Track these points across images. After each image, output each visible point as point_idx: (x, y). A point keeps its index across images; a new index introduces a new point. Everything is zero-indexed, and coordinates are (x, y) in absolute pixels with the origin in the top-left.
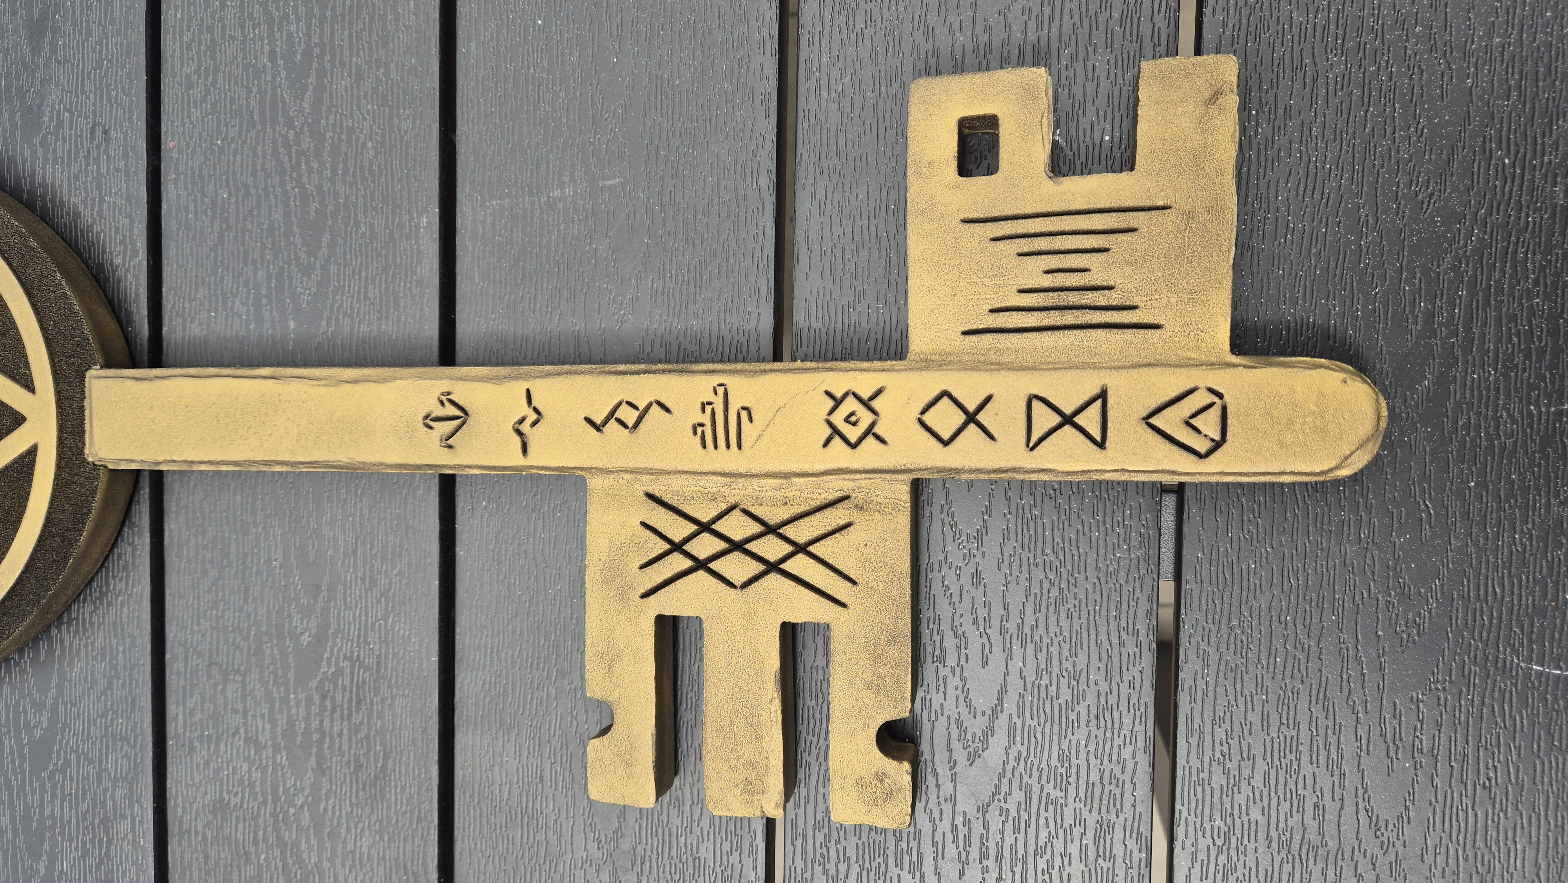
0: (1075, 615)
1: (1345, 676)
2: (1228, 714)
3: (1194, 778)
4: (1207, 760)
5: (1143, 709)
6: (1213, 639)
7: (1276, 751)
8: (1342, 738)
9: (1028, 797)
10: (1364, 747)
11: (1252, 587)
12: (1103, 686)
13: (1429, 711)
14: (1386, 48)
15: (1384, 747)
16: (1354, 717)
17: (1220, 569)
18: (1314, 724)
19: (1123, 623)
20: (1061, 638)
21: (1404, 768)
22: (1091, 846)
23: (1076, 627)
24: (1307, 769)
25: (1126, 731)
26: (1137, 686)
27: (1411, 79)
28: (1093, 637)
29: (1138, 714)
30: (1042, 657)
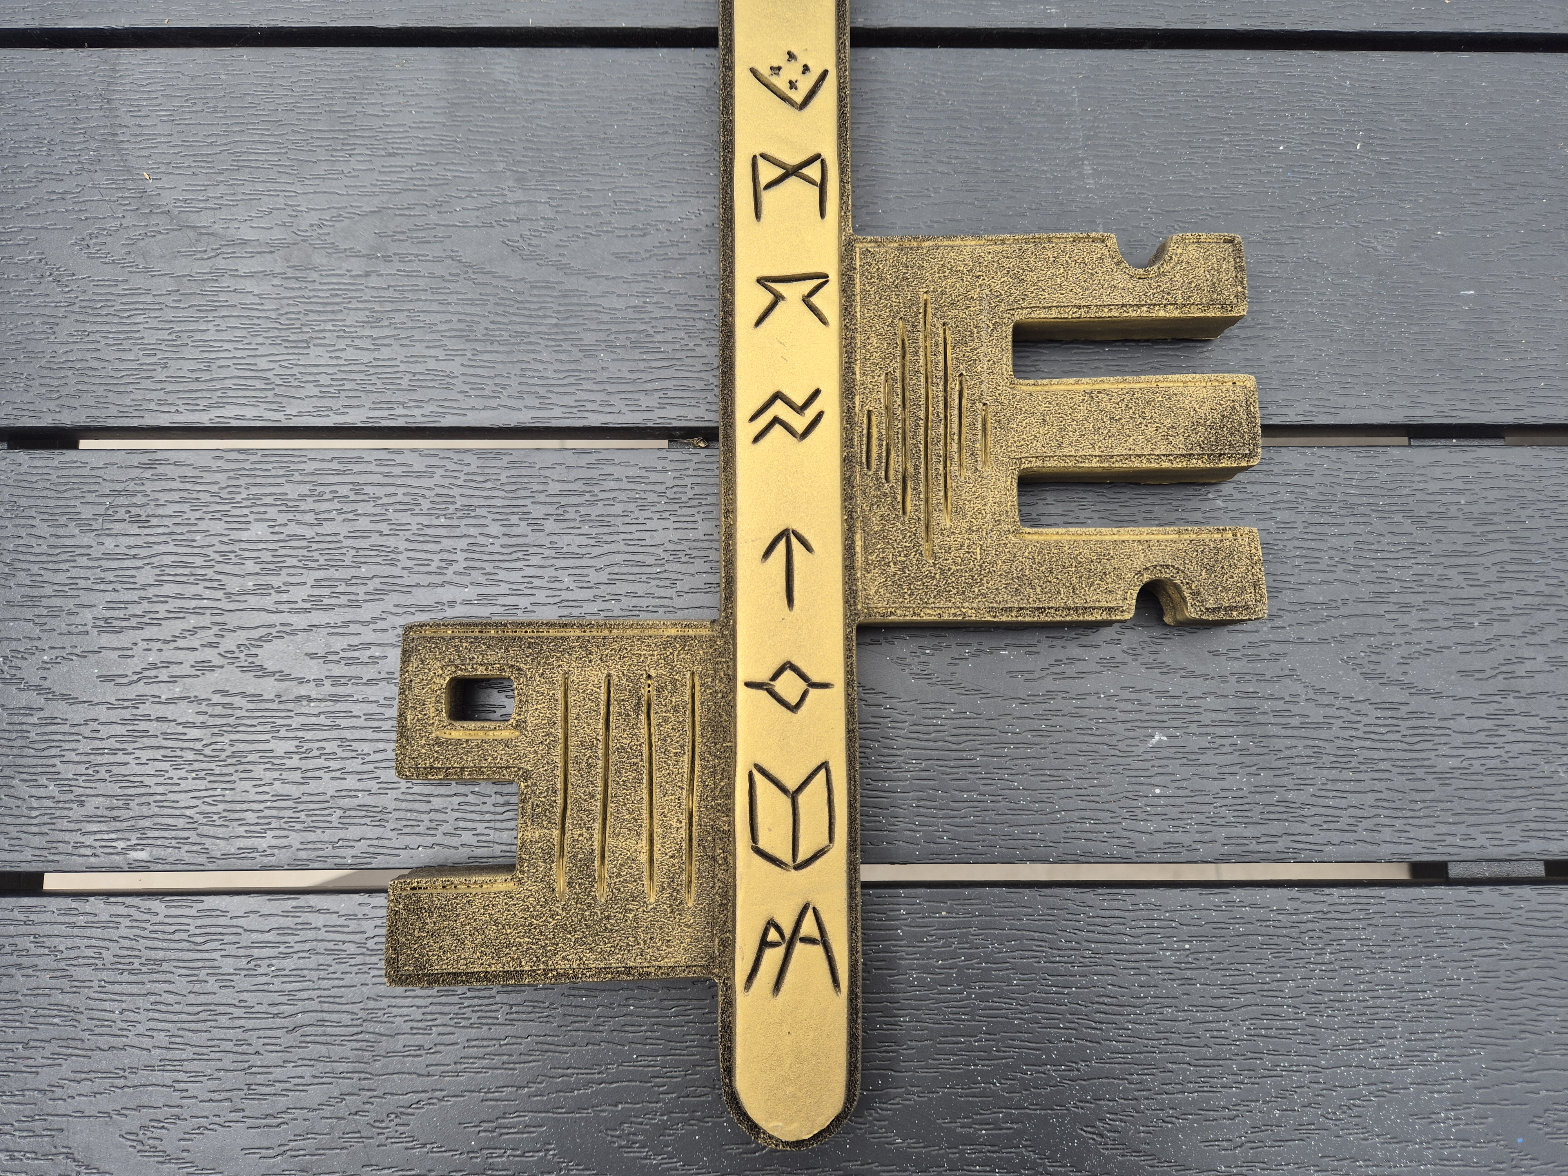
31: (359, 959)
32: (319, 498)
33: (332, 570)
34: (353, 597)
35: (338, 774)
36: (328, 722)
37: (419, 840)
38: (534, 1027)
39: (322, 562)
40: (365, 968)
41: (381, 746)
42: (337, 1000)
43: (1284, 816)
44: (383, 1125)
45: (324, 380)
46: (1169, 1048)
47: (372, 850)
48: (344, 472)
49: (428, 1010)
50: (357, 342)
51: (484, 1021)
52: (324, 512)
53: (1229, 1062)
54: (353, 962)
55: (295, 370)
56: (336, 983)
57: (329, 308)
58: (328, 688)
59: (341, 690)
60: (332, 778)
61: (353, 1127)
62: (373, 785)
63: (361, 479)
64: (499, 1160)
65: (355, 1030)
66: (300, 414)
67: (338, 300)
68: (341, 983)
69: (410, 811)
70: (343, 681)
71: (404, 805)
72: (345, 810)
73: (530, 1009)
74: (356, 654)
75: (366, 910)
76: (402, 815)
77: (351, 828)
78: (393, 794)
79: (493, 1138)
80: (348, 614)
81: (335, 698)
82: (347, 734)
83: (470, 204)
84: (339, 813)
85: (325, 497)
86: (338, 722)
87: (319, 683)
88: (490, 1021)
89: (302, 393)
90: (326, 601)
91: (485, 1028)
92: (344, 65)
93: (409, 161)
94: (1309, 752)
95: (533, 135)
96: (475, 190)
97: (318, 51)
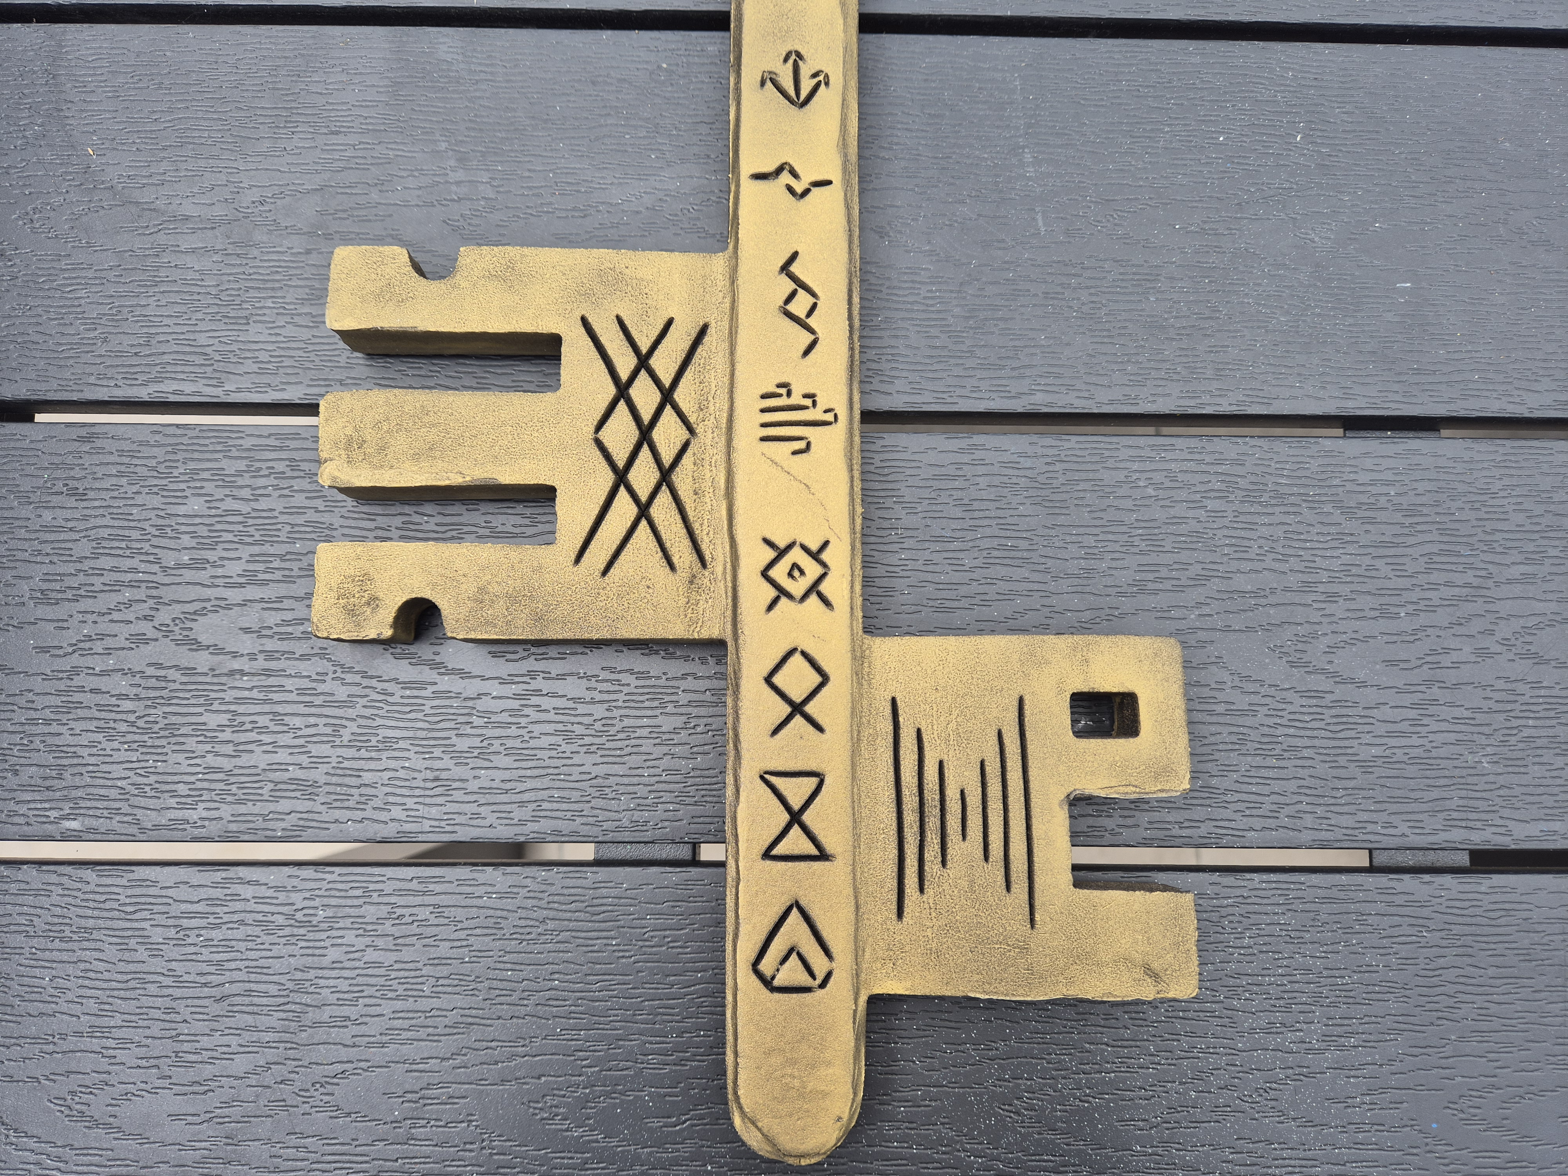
0: (554, 753)
1: (493, 1044)
2: (446, 921)
3: (372, 887)
4: (393, 899)
5: (448, 828)
6: (530, 903)
7: (406, 974)
8: (423, 1043)
9: (342, 704)
10: (414, 1067)
11: (590, 942)
12: (473, 786)
13: (458, 1133)
14: (1174, 1061)
15: (416, 1088)
16: (449, 1055)
17: (610, 908)
18: (439, 1013)
19: (545, 805)
20: (526, 738)
21: (392, 1110)
22: (287, 775)
23: (540, 754)
24: (387, 1008)
25: (423, 811)
26: (474, 822)
27: (1141, 1088)
28: (529, 773)
29: (443, 824)
30: (505, 717)
31: (287, 931)
32: (256, 473)
33: (268, 545)
34: (287, 573)
35: (269, 748)
36: (261, 696)
37: (349, 814)
38: (460, 1001)
39: (257, 537)
40: (293, 940)
41: (312, 720)
42: (265, 971)
43: (1208, 802)
44: (308, 1094)
45: (263, 356)
46: (1087, 1029)
47: (301, 823)
48: (281, 449)
49: (354, 982)
50: (297, 319)
51: (410, 993)
52: (260, 488)
53: (1147, 1043)
54: (281, 933)
55: (234, 347)
56: (264, 954)
57: (269, 285)
58: (261, 663)
59: (273, 665)
60: (265, 752)
61: (278, 1096)
62: (304, 760)
63: (297, 455)
64: (422, 1130)
65: (282, 1000)
66: (239, 390)
67: (278, 277)
68: (269, 954)
69: (340, 785)
70: (277, 655)
71: (334, 780)
72: (277, 783)
73: (456, 982)
74: (290, 629)
75: (295, 882)
76: (331, 789)
77: (282, 801)
78: (324, 768)
79: (417, 1108)
80: (282, 590)
81: (267, 673)
82: (279, 709)
83: (411, 183)
84: (271, 786)
85: (261, 473)
86: (271, 696)
87: (252, 657)
88: (415, 993)
89: (240, 369)
90: (261, 576)
91: (411, 1000)
92: (289, 43)
93: (352, 139)
94: (1234, 738)
95: (476, 116)
96: (417, 170)
97: (263, 29)
